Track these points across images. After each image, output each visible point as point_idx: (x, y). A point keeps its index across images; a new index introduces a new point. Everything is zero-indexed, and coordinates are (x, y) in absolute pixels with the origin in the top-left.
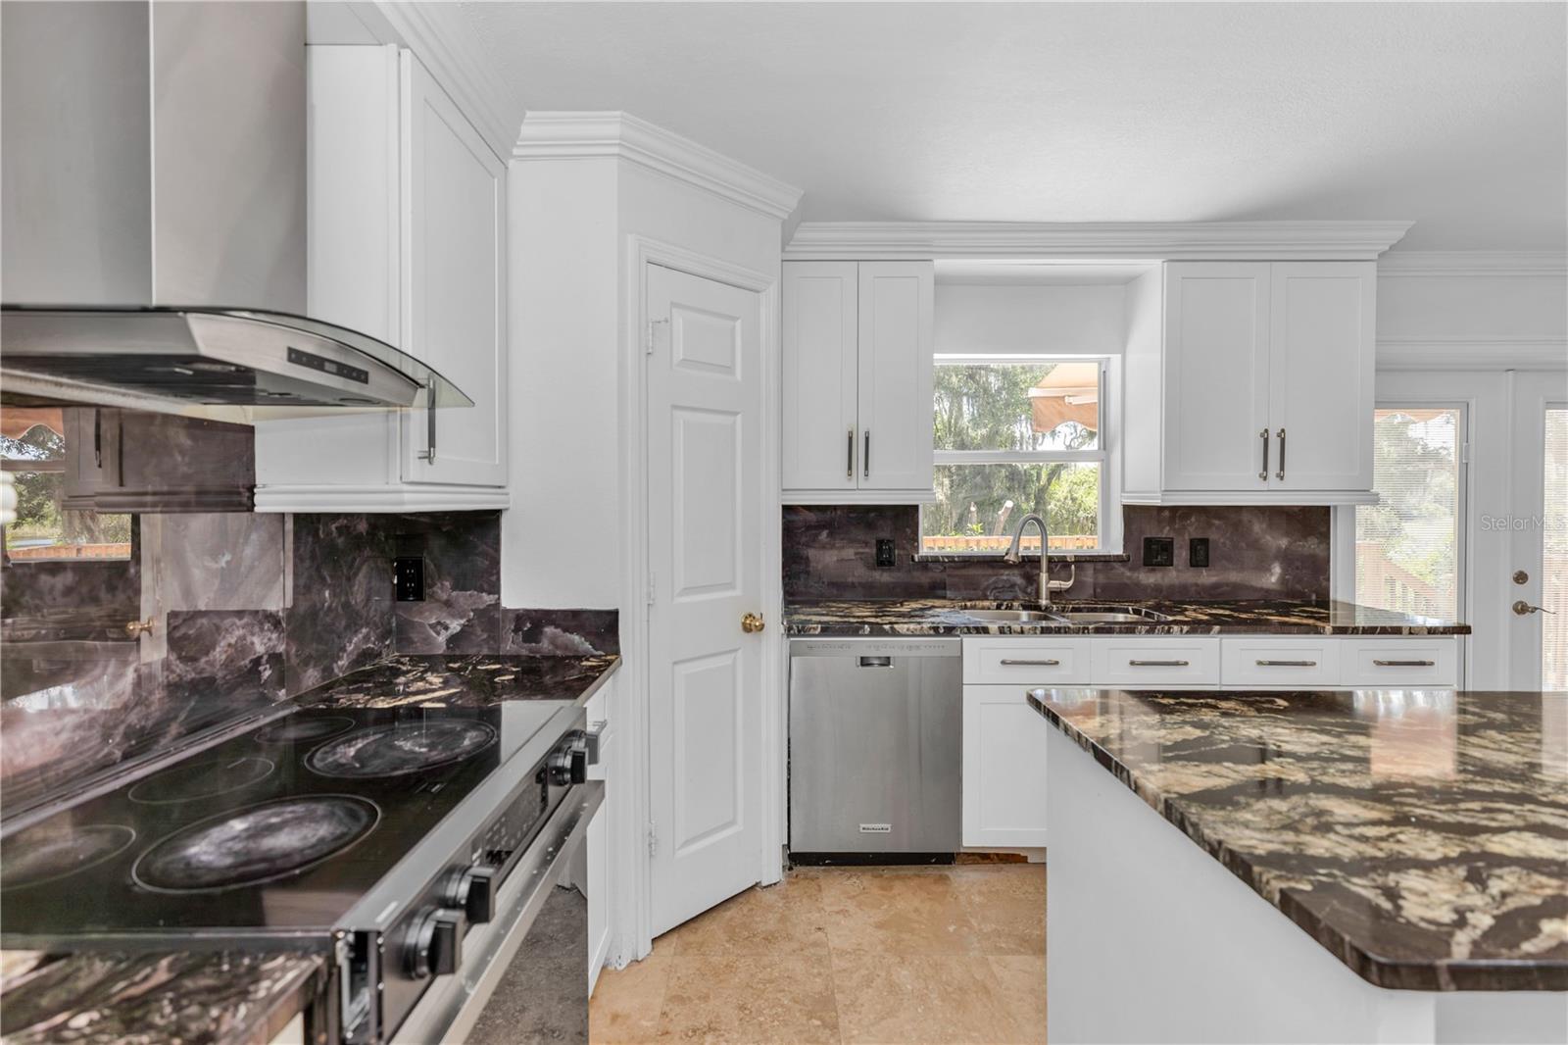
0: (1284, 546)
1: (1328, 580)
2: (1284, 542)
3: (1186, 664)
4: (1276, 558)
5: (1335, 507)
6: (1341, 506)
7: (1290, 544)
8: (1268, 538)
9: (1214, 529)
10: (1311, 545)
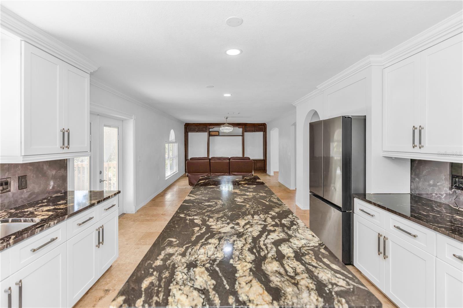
0: (54, 174)
1: (67, 184)
2: (54, 172)
3: (57, 238)
4: (52, 179)
5: (69, 159)
6: (71, 158)
7: (56, 173)
8: (49, 171)
9: (29, 170)
10: (62, 172)
